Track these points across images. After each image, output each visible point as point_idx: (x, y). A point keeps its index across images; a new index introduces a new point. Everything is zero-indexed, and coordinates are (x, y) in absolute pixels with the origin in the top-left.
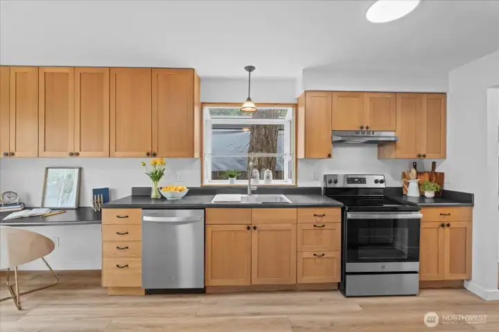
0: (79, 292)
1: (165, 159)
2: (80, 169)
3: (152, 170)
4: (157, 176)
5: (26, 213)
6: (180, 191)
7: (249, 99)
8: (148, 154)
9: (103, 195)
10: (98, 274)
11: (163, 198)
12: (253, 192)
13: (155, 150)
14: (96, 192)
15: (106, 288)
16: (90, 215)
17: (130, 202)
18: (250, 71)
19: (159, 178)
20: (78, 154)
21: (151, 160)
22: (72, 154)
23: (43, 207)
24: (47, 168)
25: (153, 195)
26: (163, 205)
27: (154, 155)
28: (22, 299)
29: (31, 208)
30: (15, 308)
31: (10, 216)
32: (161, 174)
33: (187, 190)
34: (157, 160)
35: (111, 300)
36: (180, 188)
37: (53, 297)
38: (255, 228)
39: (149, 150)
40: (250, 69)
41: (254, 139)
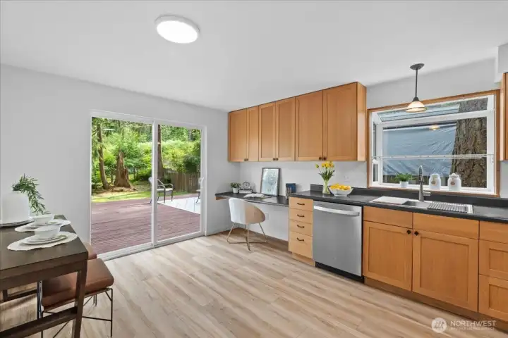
0: (277, 251)
1: (333, 163)
2: (280, 170)
3: (323, 171)
4: (327, 176)
5: (253, 195)
6: (345, 189)
7: (416, 99)
8: (320, 158)
9: (292, 188)
10: (286, 243)
11: (332, 195)
12: (426, 198)
13: (325, 155)
14: (288, 185)
15: (291, 253)
16: (284, 202)
17: (309, 195)
18: (417, 69)
19: (328, 178)
20: (277, 159)
21: (322, 163)
22: (274, 159)
23: (260, 193)
24: (263, 169)
25: (324, 191)
26: (331, 199)
27: (325, 159)
28: (251, 245)
29: (255, 193)
30: (246, 248)
31: (247, 196)
32: (330, 175)
33: (351, 190)
34: (327, 163)
35: (294, 262)
36: (345, 187)
37: (263, 249)
38: (417, 233)
39: (321, 155)
40: (417, 67)
41: (461, 136)
